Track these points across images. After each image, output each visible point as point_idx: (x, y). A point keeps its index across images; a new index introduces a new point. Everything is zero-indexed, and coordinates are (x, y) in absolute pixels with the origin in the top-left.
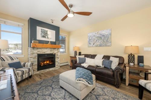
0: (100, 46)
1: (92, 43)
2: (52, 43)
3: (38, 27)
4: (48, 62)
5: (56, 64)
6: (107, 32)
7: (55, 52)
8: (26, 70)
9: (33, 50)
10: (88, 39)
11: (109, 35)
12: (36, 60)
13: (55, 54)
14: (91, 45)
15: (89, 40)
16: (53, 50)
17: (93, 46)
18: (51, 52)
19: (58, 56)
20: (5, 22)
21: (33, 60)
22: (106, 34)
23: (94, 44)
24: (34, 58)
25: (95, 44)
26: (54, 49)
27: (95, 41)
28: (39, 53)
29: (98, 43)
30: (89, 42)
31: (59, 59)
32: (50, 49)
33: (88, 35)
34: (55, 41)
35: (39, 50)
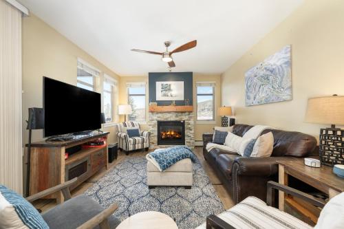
0: (267, 102)
1: (252, 97)
2: (178, 103)
3: (157, 83)
4: (173, 133)
5: (187, 139)
6: (279, 59)
7: (184, 118)
8: (139, 140)
9: (152, 115)
10: (245, 87)
11: (284, 66)
12: (156, 129)
13: (184, 121)
14: (251, 101)
16: (180, 114)
17: (254, 102)
18: (177, 119)
19: (189, 126)
20: (131, 86)
21: (153, 129)
22: (278, 64)
23: (255, 98)
24: (153, 126)
25: (257, 96)
26: (182, 112)
27: (257, 89)
28: (159, 119)
29: (262, 95)
30: (247, 92)
31: (192, 132)
32: (175, 114)
33: (246, 75)
34: (183, 99)
35: (160, 115)
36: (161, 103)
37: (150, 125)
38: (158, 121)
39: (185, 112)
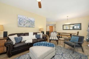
0: (29, 27)
1: (23, 24)
10: (18, 20)
14: (22, 26)
15: (20, 21)
17: (24, 26)
23: (24, 25)
27: (25, 23)
29: (27, 25)
30: (19, 22)
33: (19, 16)
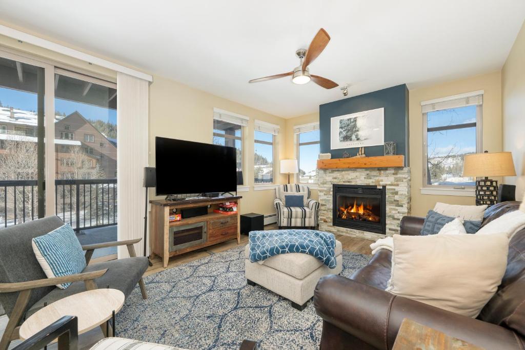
2: (371, 151)
3: (333, 119)
5: (389, 224)
7: (384, 180)
8: (297, 212)
12: (331, 198)
13: (384, 187)
16: (375, 173)
18: (370, 182)
19: (397, 197)
21: (325, 197)
24: (326, 193)
26: (380, 169)
28: (336, 182)
31: (403, 209)
32: (366, 173)
34: (383, 143)
35: (336, 174)
36: (337, 154)
37: (321, 191)
38: (334, 186)
39: (386, 169)
